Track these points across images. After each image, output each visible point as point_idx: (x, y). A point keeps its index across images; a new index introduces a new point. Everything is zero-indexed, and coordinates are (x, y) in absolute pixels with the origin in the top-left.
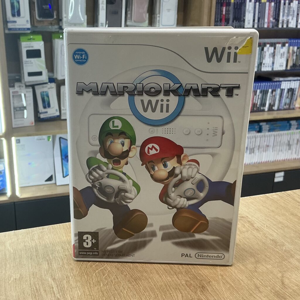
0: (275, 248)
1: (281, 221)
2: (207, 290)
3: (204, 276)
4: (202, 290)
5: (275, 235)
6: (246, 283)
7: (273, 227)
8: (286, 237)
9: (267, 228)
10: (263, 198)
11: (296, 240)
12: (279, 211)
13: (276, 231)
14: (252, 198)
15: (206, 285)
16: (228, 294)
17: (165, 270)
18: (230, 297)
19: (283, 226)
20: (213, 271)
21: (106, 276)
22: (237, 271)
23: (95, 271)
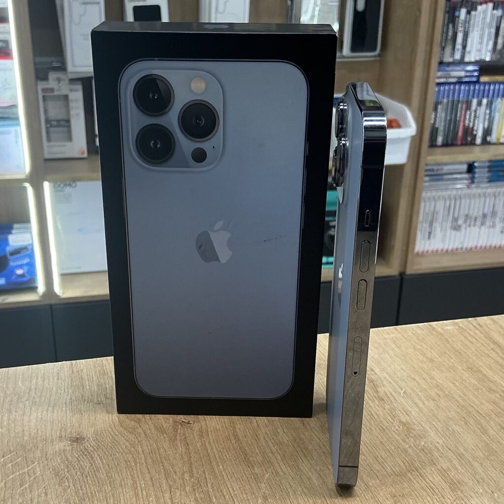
0: (403, 443)
1: (441, 382)
5: (413, 413)
7: (419, 395)
8: (437, 418)
9: (403, 397)
10: (423, 331)
11: (454, 427)
12: (444, 361)
13: (421, 405)
14: (399, 330)
19: (440, 393)
20: (250, 485)
21: (26, 488)
23: (8, 477)
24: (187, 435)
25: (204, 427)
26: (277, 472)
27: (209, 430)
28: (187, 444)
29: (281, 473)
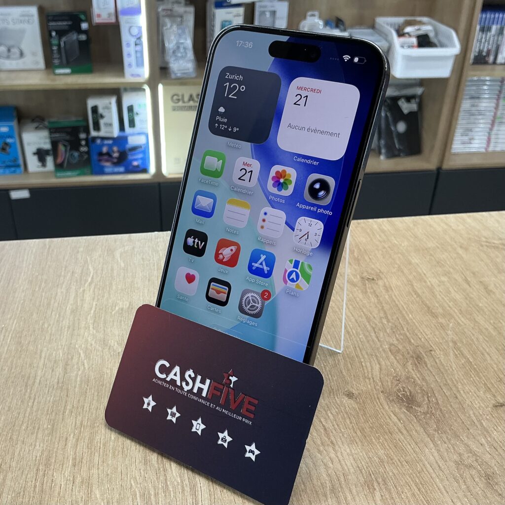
2: (425, 363)
3: (423, 339)
4: (417, 362)
6: (495, 359)
15: (424, 355)
16: (460, 374)
17: (357, 322)
18: (463, 380)
20: (440, 332)
22: (484, 338)
24: (375, 289)
25: (387, 283)
26: (458, 323)
27: (392, 286)
28: (377, 295)
29: (462, 323)
